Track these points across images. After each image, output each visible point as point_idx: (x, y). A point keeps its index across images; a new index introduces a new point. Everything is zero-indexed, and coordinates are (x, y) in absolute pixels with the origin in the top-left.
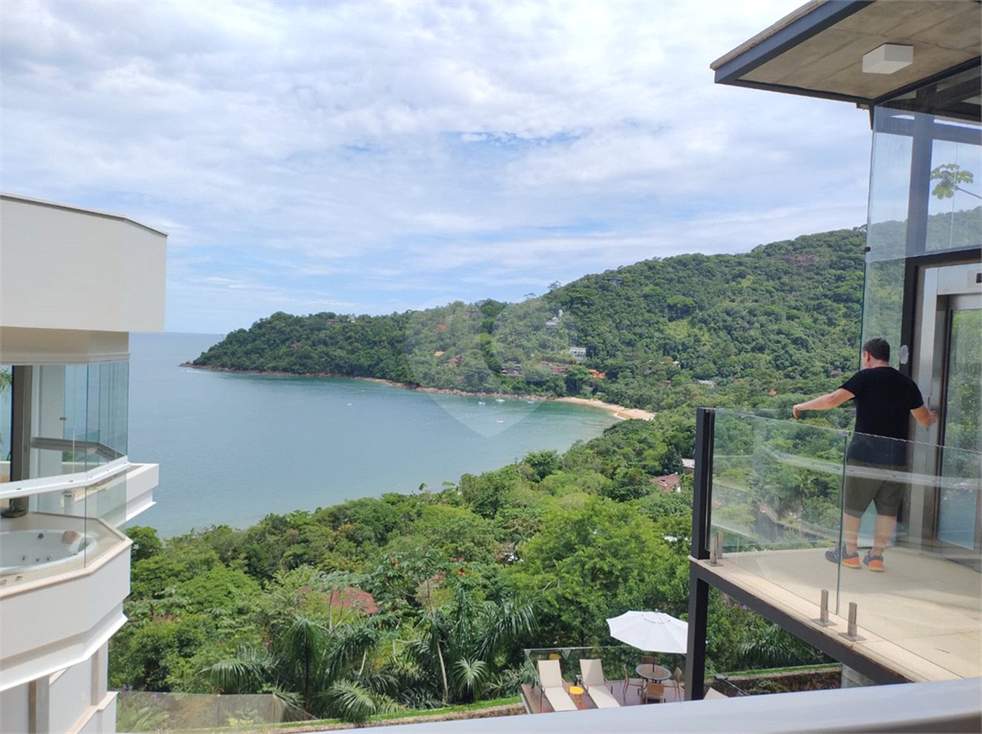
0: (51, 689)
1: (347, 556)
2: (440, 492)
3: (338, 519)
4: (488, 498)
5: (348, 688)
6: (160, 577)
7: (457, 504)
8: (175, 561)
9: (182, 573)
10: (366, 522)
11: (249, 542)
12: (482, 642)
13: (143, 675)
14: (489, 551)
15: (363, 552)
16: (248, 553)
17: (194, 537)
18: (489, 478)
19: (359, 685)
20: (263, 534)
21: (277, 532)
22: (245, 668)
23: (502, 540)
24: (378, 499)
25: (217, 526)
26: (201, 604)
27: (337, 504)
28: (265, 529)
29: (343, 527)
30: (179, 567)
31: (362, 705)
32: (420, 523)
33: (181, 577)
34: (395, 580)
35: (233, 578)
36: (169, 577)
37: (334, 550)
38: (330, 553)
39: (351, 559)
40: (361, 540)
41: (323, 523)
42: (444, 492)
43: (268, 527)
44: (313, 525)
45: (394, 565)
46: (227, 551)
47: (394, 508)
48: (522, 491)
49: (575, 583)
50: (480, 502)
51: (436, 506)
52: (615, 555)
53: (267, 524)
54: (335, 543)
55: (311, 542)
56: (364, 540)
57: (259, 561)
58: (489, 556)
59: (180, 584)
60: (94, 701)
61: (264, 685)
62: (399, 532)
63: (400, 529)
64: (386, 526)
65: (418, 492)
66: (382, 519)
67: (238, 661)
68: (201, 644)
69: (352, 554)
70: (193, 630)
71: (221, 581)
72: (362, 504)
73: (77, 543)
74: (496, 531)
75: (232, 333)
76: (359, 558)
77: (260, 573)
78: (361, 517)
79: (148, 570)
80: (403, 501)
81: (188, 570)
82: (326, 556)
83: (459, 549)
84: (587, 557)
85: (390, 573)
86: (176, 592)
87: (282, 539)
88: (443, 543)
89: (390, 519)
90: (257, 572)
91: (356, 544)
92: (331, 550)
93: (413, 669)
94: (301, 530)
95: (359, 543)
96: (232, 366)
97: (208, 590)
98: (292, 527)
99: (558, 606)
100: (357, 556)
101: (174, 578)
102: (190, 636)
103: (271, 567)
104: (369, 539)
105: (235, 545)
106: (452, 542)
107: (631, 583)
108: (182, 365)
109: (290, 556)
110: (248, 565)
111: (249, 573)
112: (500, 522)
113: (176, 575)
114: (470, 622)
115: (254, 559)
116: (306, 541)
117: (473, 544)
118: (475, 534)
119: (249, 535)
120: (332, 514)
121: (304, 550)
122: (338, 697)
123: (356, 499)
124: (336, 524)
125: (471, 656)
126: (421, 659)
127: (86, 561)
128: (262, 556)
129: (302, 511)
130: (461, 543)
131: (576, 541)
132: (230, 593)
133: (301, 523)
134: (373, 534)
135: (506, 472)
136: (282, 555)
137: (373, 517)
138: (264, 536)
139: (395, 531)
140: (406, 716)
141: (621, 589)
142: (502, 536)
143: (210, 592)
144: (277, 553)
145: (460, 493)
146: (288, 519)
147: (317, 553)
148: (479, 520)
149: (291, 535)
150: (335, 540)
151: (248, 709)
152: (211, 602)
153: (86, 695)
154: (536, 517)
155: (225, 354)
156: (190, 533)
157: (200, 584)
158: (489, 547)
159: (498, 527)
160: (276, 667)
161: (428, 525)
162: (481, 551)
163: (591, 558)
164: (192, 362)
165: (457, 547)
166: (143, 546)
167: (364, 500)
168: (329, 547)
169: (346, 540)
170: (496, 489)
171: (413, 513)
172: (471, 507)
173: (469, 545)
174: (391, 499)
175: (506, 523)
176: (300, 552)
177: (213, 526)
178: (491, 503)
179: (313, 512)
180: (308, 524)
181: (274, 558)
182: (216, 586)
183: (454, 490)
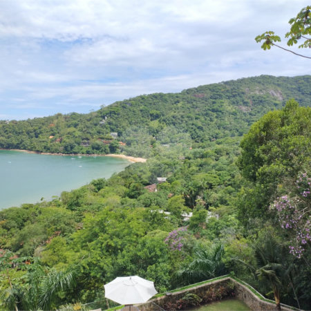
2: (51, 201)
4: (74, 202)
7: (59, 205)
10: (13, 219)
14: (73, 227)
15: (11, 233)
18: (74, 193)
23: (78, 222)
24: (19, 207)
29: (1, 222)
32: (41, 217)
39: (5, 237)
42: (53, 201)
47: (27, 211)
48: (90, 197)
49: (97, 254)
50: (70, 204)
51: (49, 208)
52: (118, 236)
56: (11, 228)
58: (73, 230)
63: (31, 220)
64: (23, 219)
65: (40, 202)
66: (21, 216)
69: (5, 235)
72: (11, 210)
74: (76, 217)
76: (9, 236)
78: (10, 216)
80: (32, 207)
88: (50, 226)
89: (26, 216)
91: (7, 230)
95: (9, 230)
99: (88, 268)
104: (14, 227)
106: (55, 225)
107: (124, 252)
112: (77, 213)
118: (65, 219)
130: (59, 225)
131: (99, 231)
134: (16, 225)
135: (83, 190)
137: (17, 216)
139: (29, 221)
141: (119, 256)
142: (78, 220)
145: (61, 201)
148: (69, 212)
154: (94, 210)
159: (77, 215)
161: (45, 217)
162: (69, 227)
163: (106, 240)
165: (57, 227)
167: (12, 208)
170: (77, 198)
171: (37, 212)
172: (66, 206)
173: (63, 225)
174: (26, 206)
175: (80, 213)
178: (75, 204)
183: (58, 199)
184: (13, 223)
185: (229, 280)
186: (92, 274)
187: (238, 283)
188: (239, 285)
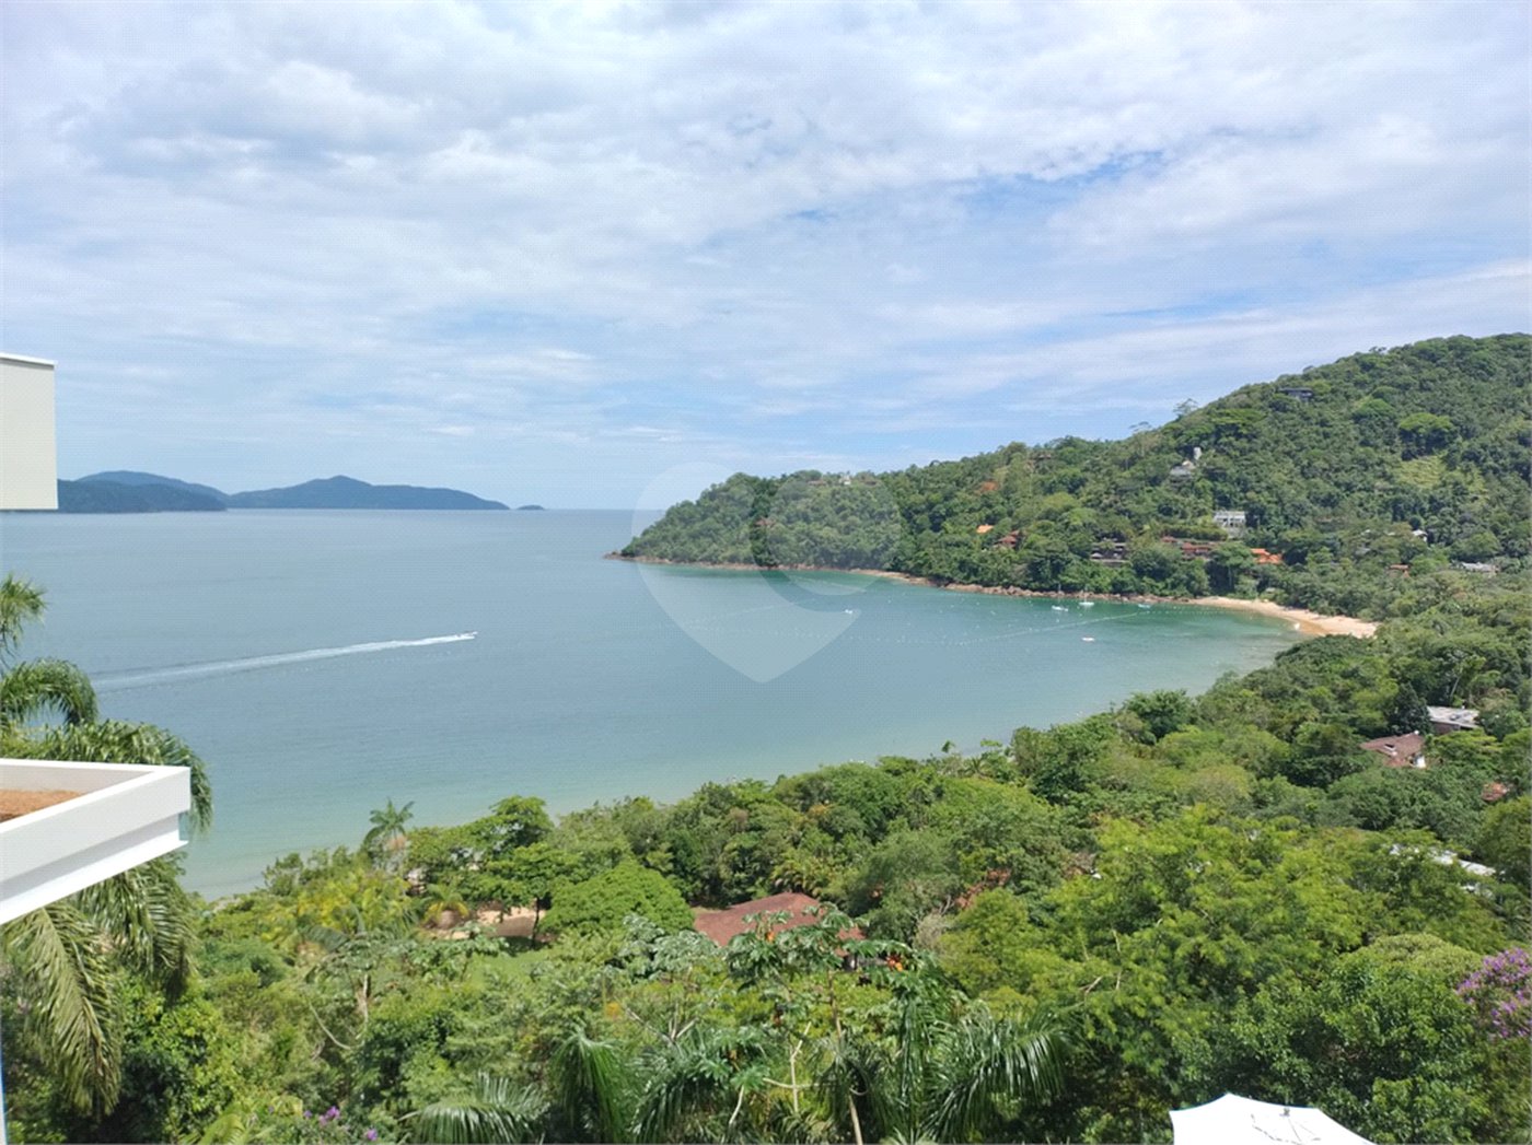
1: (819, 856)
2: (977, 756)
3: (810, 795)
4: (1059, 770)
6: (544, 874)
7: (1006, 777)
8: (565, 851)
9: (576, 870)
11: (675, 826)
12: (947, 1094)
14: (1053, 865)
15: (845, 851)
16: (673, 842)
17: (599, 814)
18: (1060, 736)
20: (695, 814)
21: (717, 811)
22: (480, 1116)
23: (1074, 848)
24: (873, 766)
25: (633, 798)
26: (597, 920)
27: (806, 771)
28: (699, 805)
29: (817, 808)
30: (570, 860)
32: (940, 808)
33: (574, 876)
36: (558, 874)
37: (800, 846)
38: (793, 849)
39: (825, 861)
40: (841, 831)
41: (786, 800)
42: (985, 756)
43: (702, 803)
44: (769, 803)
46: (645, 836)
47: (895, 780)
48: (1121, 759)
49: (1151, 984)
50: (1045, 775)
51: (968, 780)
52: (1241, 928)
53: (702, 799)
54: (801, 834)
55: (765, 830)
56: (845, 832)
57: (689, 855)
58: (1053, 873)
59: (570, 886)
62: (906, 820)
63: (908, 815)
64: (884, 810)
65: (940, 755)
66: (878, 797)
67: (471, 1103)
69: (827, 853)
71: (627, 886)
72: (846, 773)
74: (1064, 830)
75: (672, 508)
76: (838, 860)
77: (691, 874)
78: (845, 793)
79: (527, 862)
80: (914, 771)
81: (585, 863)
82: (788, 854)
83: (998, 858)
84: (1181, 929)
87: (724, 822)
88: (971, 847)
89: (892, 799)
90: (686, 872)
91: (832, 838)
92: (795, 844)
94: (750, 811)
95: (838, 837)
96: (675, 556)
97: (607, 899)
98: (740, 805)
99: (1115, 1030)
100: (834, 857)
101: (564, 876)
103: (706, 866)
104: (855, 831)
105: (656, 829)
106: (987, 845)
107: (1263, 998)
108: (606, 557)
109: (734, 850)
110: (673, 861)
111: (673, 874)
112: (1072, 815)
113: (567, 872)
115: (681, 853)
116: (758, 828)
117: (1022, 851)
118: (1027, 831)
119: (677, 814)
120: (801, 787)
121: (755, 843)
123: (837, 765)
124: (808, 802)
128: (694, 849)
129: (755, 780)
130: (1002, 848)
131: (1162, 895)
132: (639, 904)
133: (752, 799)
134: (861, 824)
135: (1093, 727)
136: (722, 851)
137: (864, 794)
138: (699, 820)
139: (900, 819)
141: (1241, 1009)
142: (1076, 840)
143: (610, 903)
144: (715, 844)
145: (1010, 759)
146: (733, 793)
147: (774, 849)
148: (1041, 809)
149: (737, 818)
150: (801, 829)
152: (610, 918)
154: (1136, 810)
155: (664, 538)
156: (593, 808)
157: (597, 890)
158: (1053, 858)
159: (1070, 823)
160: (542, 1116)
161: (955, 811)
162: (1038, 863)
164: (619, 552)
165: (994, 856)
166: (527, 825)
167: (849, 767)
168: (792, 840)
170: (1073, 756)
171: (929, 789)
172: (1030, 783)
173: (1016, 851)
174: (895, 766)
175: (1083, 817)
176: (748, 845)
177: (627, 798)
178: (1063, 778)
179: (772, 782)
180: (760, 802)
181: (712, 851)
182: (620, 894)
183: (1002, 754)
184: (853, 818)
186: (1128, 1055)
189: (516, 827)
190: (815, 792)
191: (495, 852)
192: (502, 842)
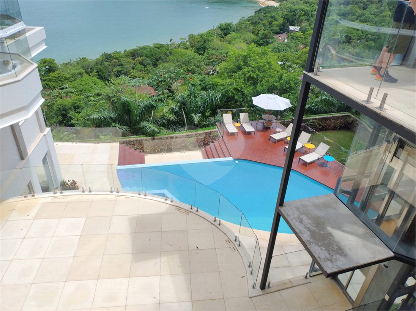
0: (21, 128)
1: (140, 71)
2: (179, 43)
3: (135, 55)
4: (201, 46)
5: (147, 124)
6: (61, 80)
7: (187, 48)
8: (66, 73)
9: (70, 79)
11: (97, 65)
12: (200, 107)
13: (62, 120)
14: (202, 70)
16: (97, 70)
17: (72, 63)
18: (201, 36)
19: (151, 123)
20: (102, 61)
21: (108, 60)
22: (103, 117)
23: (207, 65)
24: (151, 46)
25: (81, 58)
26: (81, 91)
27: (133, 48)
28: (103, 59)
29: (137, 59)
30: (68, 76)
31: (154, 131)
32: (171, 57)
34: (162, 82)
35: (93, 80)
36: (65, 80)
37: (135, 69)
38: (133, 70)
39: (142, 73)
40: (146, 64)
41: (128, 57)
42: (181, 43)
43: (104, 58)
44: (124, 58)
45: (161, 76)
46: (88, 69)
47: (159, 50)
48: (216, 42)
49: (241, 83)
50: (198, 47)
51: (178, 49)
52: (259, 71)
53: (104, 57)
54: (134, 66)
55: (124, 65)
56: (147, 65)
57: (103, 73)
58: (202, 72)
59: (70, 83)
60: (42, 131)
61: (112, 124)
64: (156, 58)
65: (169, 43)
66: (154, 55)
67: (100, 115)
68: (83, 108)
69: (142, 71)
70: (79, 102)
71: (88, 82)
72: (144, 48)
73: (11, 66)
74: (205, 61)
76: (146, 72)
78: (145, 54)
79: (55, 77)
80: (163, 47)
81: (72, 77)
82: (131, 71)
83: (189, 69)
84: (247, 71)
85: (160, 79)
86: (69, 87)
87: (111, 64)
88: (182, 66)
89: (158, 56)
90: (103, 78)
91: (144, 67)
92: (133, 69)
93: (172, 117)
94: (119, 60)
95: (145, 66)
98: (115, 58)
100: (145, 72)
101: (67, 81)
102: (78, 104)
103: (108, 76)
104: (150, 64)
105: (91, 66)
106: (186, 66)
107: (263, 82)
109: (116, 71)
110: (98, 75)
111: (99, 78)
112: (207, 57)
113: (68, 79)
114: (195, 99)
115: (100, 73)
116: (121, 65)
117: (195, 67)
118: (196, 62)
119: (96, 62)
120: (131, 53)
121: (121, 69)
122: (143, 128)
123: (141, 46)
124: (134, 57)
125: (196, 112)
126: (176, 113)
127: (16, 75)
128: (104, 71)
129: (118, 51)
130: (190, 66)
131: (243, 65)
132: (92, 87)
133: (118, 57)
134: (151, 62)
135: (209, 33)
136: (112, 72)
137: (150, 54)
138: (103, 63)
139: (161, 61)
140: (171, 134)
142: (208, 63)
143: (84, 86)
144: (110, 70)
145: (188, 43)
146: (112, 55)
147: (127, 70)
148: (197, 56)
149: (115, 62)
150: (134, 64)
151: (108, 132)
152: (85, 90)
153: (37, 129)
154: (222, 54)
156: (70, 61)
157: (79, 83)
158: (202, 68)
159: (206, 59)
160: (117, 117)
161: (175, 58)
162: (198, 70)
163: (249, 72)
165: (188, 68)
166: (50, 67)
167: (145, 46)
168: (132, 67)
169: (139, 65)
170: (205, 41)
171: (168, 52)
172: (194, 50)
173: (193, 67)
174: (157, 46)
175: (209, 57)
176: (120, 69)
177: (80, 58)
178: (202, 48)
179: (123, 52)
180: (121, 57)
181: (109, 72)
182: (86, 84)
183: (186, 42)
185: (349, 116)
186: (236, 98)
187: (357, 118)
188: (357, 120)
189: (47, 67)
190: (136, 54)
191: (42, 75)
192: (44, 72)
